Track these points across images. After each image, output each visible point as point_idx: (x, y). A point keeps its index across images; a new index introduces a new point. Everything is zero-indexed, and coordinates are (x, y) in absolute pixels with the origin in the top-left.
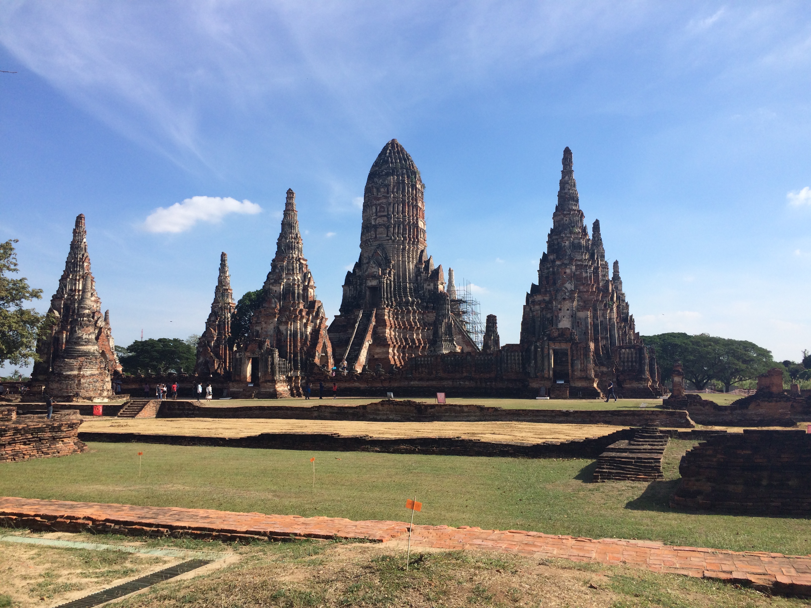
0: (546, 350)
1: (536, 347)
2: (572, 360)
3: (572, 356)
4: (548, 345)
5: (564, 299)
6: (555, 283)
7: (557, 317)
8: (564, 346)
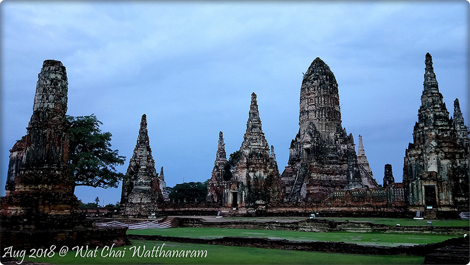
0: (419, 186)
1: (413, 185)
2: (438, 193)
3: (439, 190)
4: (421, 183)
5: (431, 152)
6: (424, 142)
7: (427, 164)
8: (432, 184)
